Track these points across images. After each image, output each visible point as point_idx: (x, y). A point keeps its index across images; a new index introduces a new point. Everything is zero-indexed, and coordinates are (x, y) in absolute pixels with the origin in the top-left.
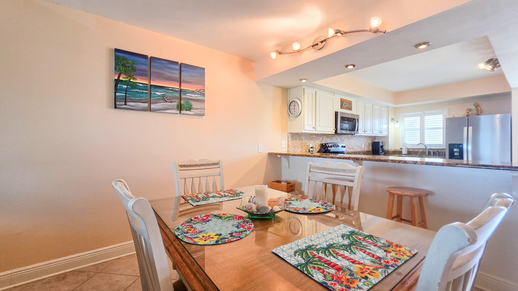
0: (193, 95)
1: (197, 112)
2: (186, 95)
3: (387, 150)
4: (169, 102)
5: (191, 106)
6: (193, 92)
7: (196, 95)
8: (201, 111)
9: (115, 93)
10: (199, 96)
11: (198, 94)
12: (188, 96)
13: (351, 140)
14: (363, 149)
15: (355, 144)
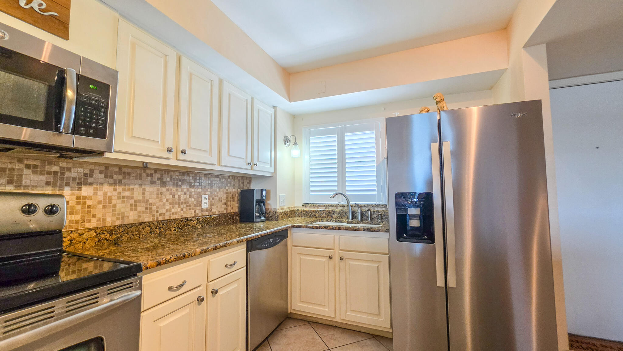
3: (273, 210)
13: (139, 182)
14: (202, 210)
15: (164, 197)
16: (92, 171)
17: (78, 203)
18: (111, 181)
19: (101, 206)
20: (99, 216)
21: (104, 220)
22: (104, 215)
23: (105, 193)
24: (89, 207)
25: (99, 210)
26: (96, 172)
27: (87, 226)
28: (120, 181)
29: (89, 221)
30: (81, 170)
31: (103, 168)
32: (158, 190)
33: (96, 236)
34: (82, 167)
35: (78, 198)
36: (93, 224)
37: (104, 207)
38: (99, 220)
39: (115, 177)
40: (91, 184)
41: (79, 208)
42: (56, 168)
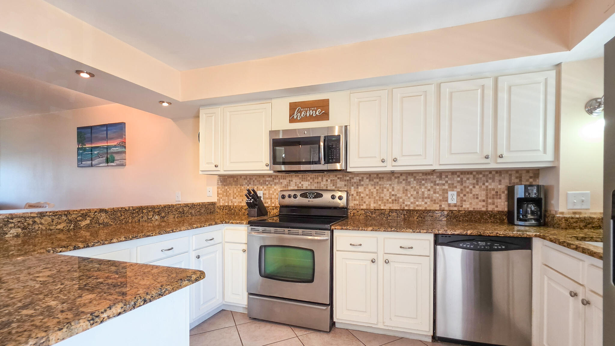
0: (115, 149)
1: (118, 163)
2: (110, 150)
3: (554, 213)
4: (101, 158)
5: (114, 158)
6: (115, 146)
7: (117, 148)
8: (121, 162)
9: (78, 157)
10: (119, 148)
11: (119, 147)
12: (112, 150)
13: (390, 183)
14: (449, 205)
15: (409, 193)
16: (363, 178)
17: (357, 195)
18: (372, 183)
19: (368, 197)
20: (367, 203)
21: (370, 205)
22: (370, 202)
23: (370, 190)
24: (362, 197)
25: (367, 199)
26: (365, 178)
27: (362, 207)
28: (378, 183)
29: (362, 205)
30: (358, 178)
31: (368, 176)
32: (404, 188)
33: (365, 214)
34: (358, 176)
35: (357, 193)
36: (364, 207)
37: (369, 198)
38: (367, 205)
39: (375, 180)
40: (362, 185)
41: (357, 197)
42: (348, 178)
